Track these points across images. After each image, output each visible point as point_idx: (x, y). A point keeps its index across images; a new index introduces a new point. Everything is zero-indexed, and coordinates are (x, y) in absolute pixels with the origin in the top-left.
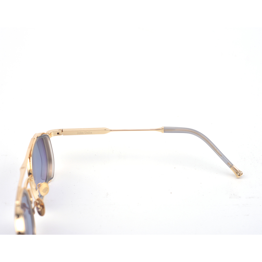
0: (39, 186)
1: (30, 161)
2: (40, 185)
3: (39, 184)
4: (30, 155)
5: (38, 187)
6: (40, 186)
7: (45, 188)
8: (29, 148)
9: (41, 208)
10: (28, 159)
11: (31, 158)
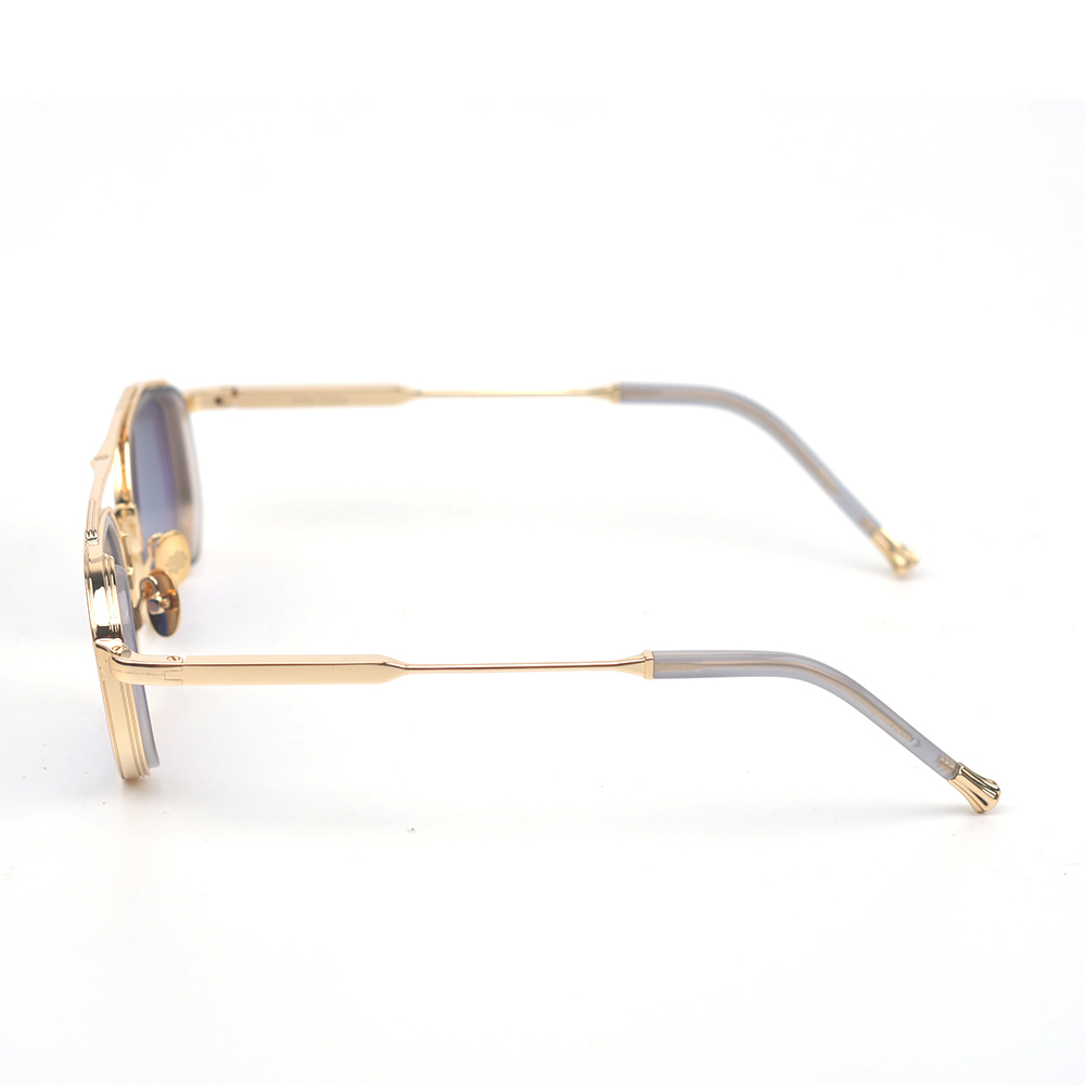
0: (156, 544)
1: (123, 461)
2: (158, 542)
3: (155, 536)
4: (122, 435)
5: (150, 551)
6: (158, 545)
7: (177, 552)
8: (118, 409)
9: (167, 603)
10: (117, 452)
11: (127, 447)
